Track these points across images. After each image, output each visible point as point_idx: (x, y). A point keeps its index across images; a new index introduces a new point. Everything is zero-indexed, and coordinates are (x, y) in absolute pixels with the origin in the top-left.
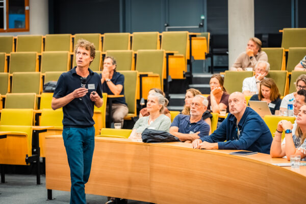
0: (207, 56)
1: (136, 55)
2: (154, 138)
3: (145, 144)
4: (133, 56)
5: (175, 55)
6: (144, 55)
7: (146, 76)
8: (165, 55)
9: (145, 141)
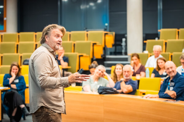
0: (113, 46)
1: (74, 44)
2: (106, 92)
3: (102, 95)
4: (73, 45)
5: (97, 44)
6: (79, 44)
7: (82, 56)
8: (92, 45)
9: (101, 93)
